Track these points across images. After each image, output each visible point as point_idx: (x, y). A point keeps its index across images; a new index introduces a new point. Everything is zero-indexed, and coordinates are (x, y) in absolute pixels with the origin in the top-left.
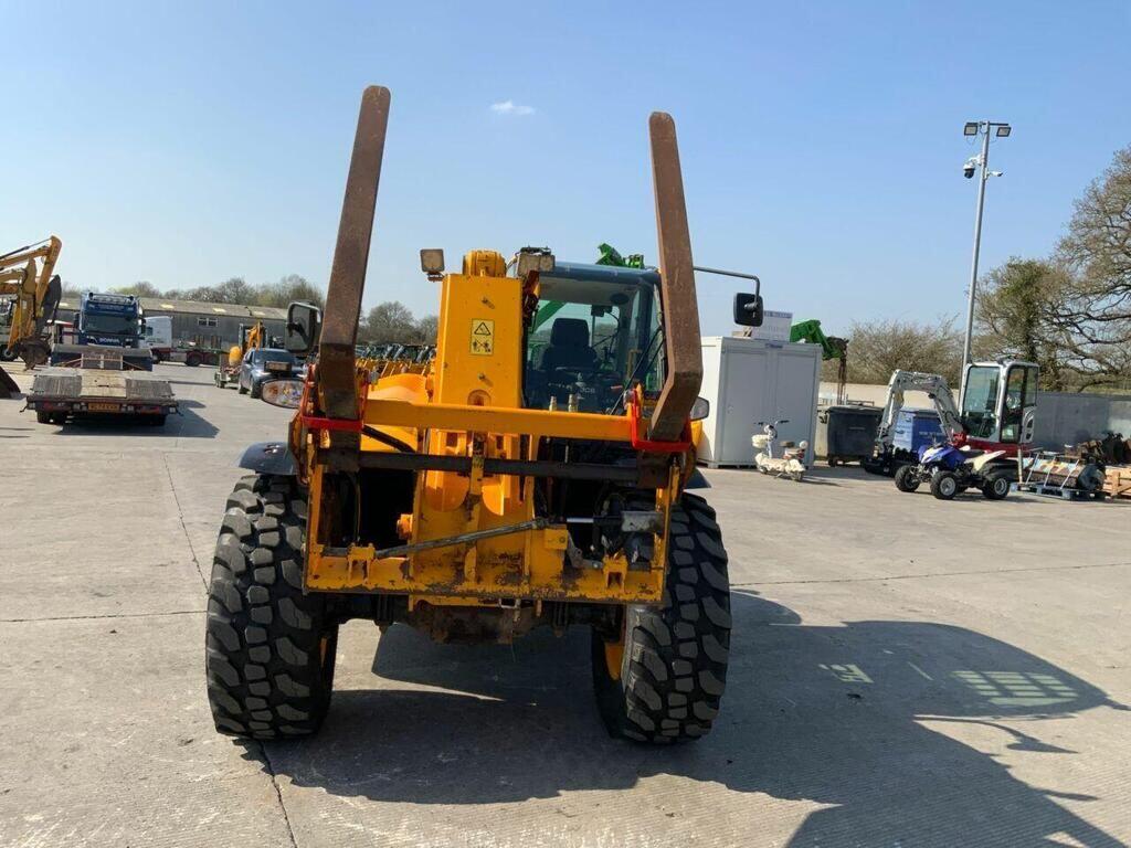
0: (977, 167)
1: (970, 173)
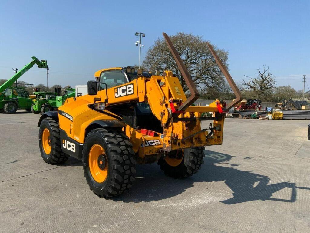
0: (138, 44)
1: (137, 45)
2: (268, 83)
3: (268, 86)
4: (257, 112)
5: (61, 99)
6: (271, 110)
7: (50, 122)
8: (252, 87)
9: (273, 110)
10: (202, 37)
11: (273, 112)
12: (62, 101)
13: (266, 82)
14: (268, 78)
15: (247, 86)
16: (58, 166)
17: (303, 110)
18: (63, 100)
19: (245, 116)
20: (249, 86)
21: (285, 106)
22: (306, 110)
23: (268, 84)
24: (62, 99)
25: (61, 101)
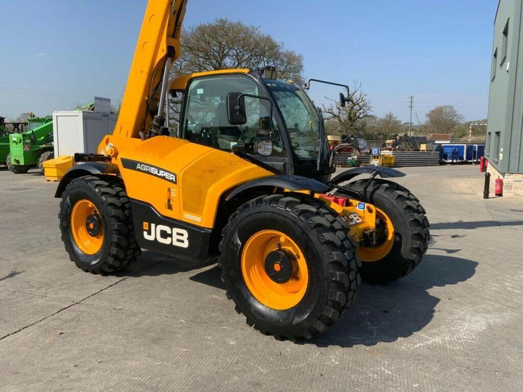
2: (361, 109)
3: (360, 113)
4: (356, 157)
5: (21, 140)
6: (378, 152)
7: (97, 186)
8: (335, 116)
9: (382, 152)
10: (259, 28)
11: (381, 156)
12: (22, 143)
13: (357, 107)
14: (360, 101)
15: (329, 114)
16: (121, 278)
17: (422, 151)
18: (24, 140)
19: (339, 164)
20: (331, 115)
21: (397, 145)
22: (427, 151)
23: (360, 111)
24: (22, 138)
25: (20, 142)
